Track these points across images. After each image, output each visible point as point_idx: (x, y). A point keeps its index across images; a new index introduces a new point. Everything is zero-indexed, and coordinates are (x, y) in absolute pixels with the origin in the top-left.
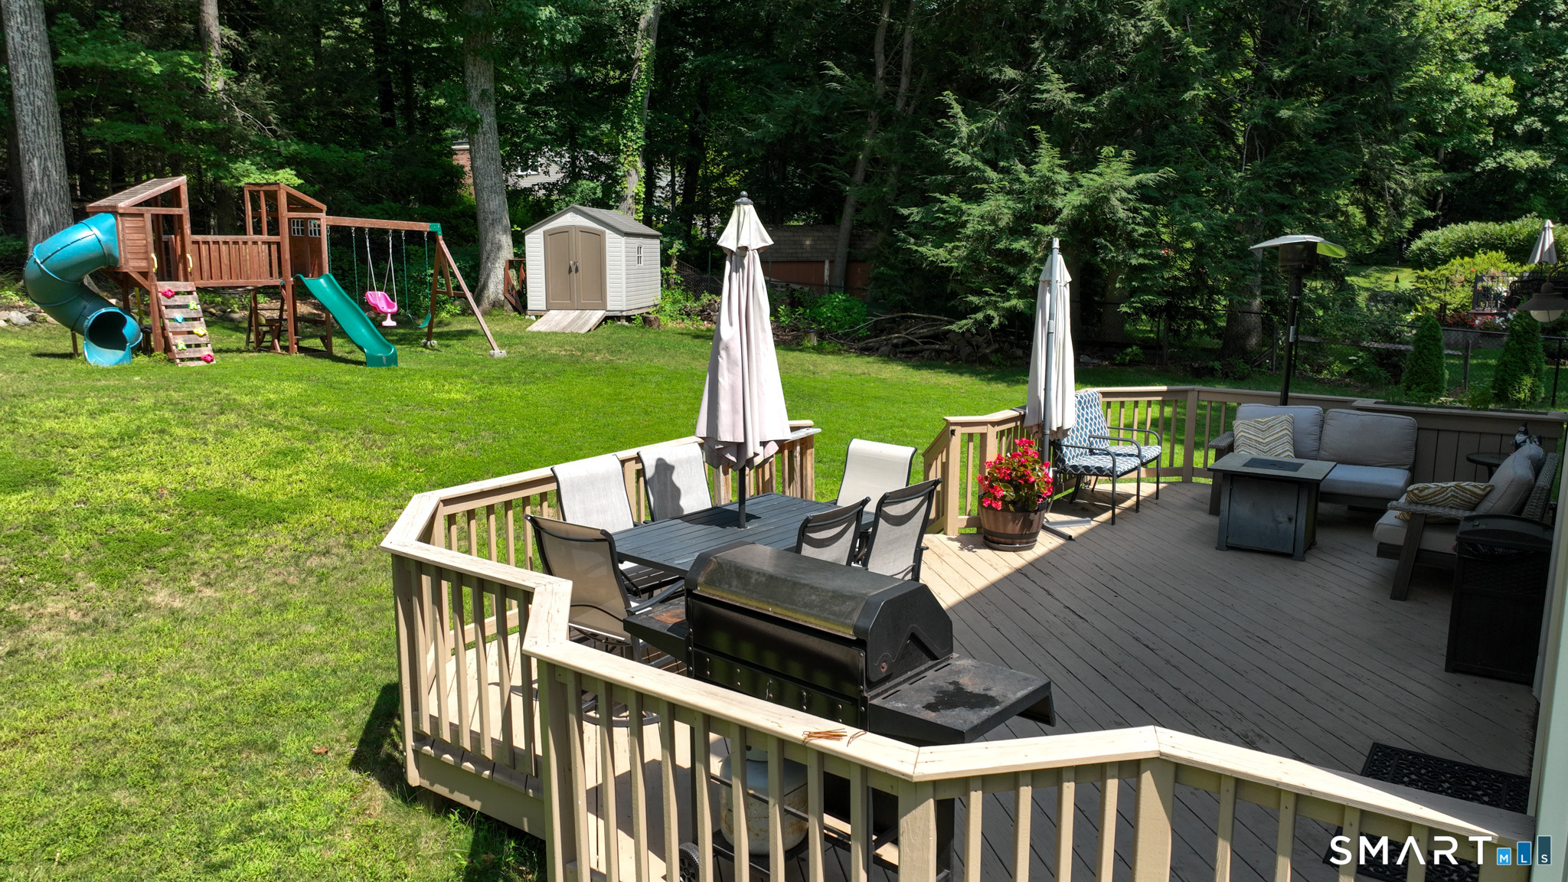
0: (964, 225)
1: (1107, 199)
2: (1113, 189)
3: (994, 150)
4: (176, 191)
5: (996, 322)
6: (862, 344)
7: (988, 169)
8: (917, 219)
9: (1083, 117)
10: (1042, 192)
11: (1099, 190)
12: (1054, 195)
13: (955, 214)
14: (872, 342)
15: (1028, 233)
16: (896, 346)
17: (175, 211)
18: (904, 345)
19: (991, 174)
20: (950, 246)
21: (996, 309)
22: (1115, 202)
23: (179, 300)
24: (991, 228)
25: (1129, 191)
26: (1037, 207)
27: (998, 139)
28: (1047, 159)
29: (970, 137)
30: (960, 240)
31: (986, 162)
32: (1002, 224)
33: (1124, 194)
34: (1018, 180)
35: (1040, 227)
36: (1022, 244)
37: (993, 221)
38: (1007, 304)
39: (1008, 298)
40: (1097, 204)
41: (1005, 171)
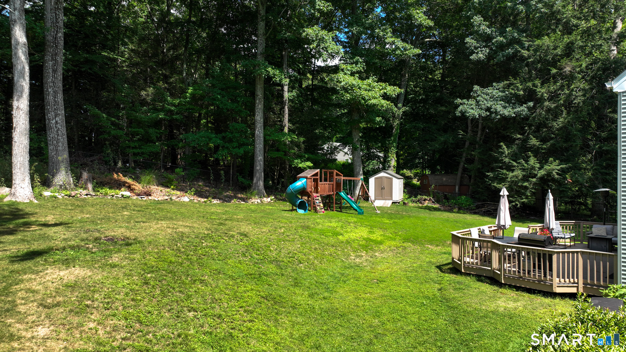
0: (507, 178)
1: (552, 172)
2: (553, 170)
3: (515, 157)
4: (318, 172)
5: (519, 205)
6: (473, 211)
7: (514, 162)
8: (492, 176)
9: (542, 149)
10: (531, 169)
11: (549, 170)
12: (535, 170)
13: (505, 175)
14: (477, 211)
15: (528, 181)
16: (484, 212)
17: (317, 177)
18: (487, 212)
19: (515, 164)
20: (503, 184)
21: (519, 202)
22: (554, 173)
23: (317, 198)
24: (517, 179)
25: (558, 170)
26: (530, 173)
27: (516, 154)
28: (532, 161)
29: (508, 154)
30: (506, 182)
31: (513, 160)
32: (519, 178)
33: (557, 171)
34: (524, 165)
35: (531, 179)
36: (526, 184)
37: (517, 177)
38: (522, 201)
39: (522, 199)
40: (549, 174)
41: (519, 163)
